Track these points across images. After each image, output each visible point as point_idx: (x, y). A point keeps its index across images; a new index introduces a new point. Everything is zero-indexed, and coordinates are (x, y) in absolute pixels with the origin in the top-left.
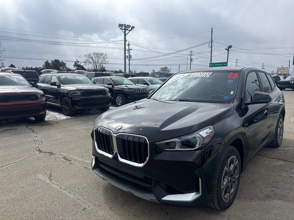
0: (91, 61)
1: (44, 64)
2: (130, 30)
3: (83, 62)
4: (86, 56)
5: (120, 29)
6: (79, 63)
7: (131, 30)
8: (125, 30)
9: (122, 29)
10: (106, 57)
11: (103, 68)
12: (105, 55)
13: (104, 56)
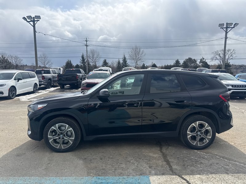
0: (218, 57)
1: (175, 62)
2: (232, 28)
3: (211, 59)
4: (213, 53)
5: (221, 28)
6: (204, 60)
7: (234, 27)
8: (227, 28)
9: (222, 28)
10: (234, 52)
11: (227, 63)
12: (233, 50)
13: (231, 52)
